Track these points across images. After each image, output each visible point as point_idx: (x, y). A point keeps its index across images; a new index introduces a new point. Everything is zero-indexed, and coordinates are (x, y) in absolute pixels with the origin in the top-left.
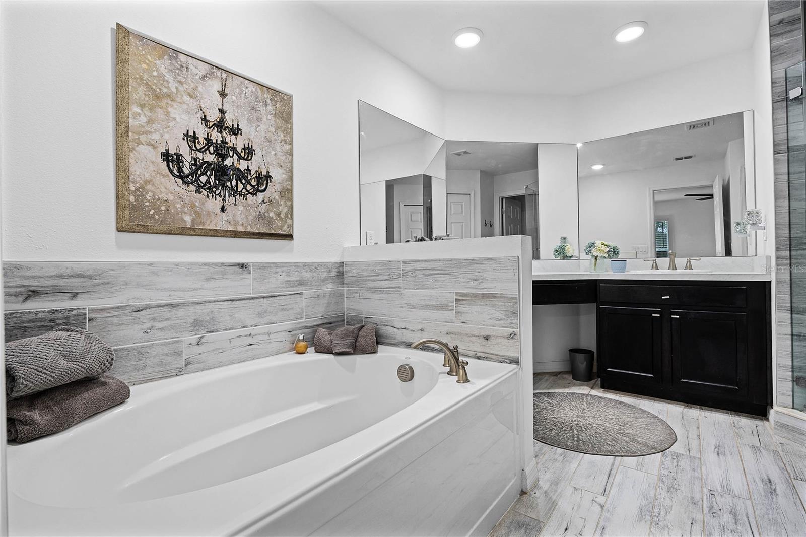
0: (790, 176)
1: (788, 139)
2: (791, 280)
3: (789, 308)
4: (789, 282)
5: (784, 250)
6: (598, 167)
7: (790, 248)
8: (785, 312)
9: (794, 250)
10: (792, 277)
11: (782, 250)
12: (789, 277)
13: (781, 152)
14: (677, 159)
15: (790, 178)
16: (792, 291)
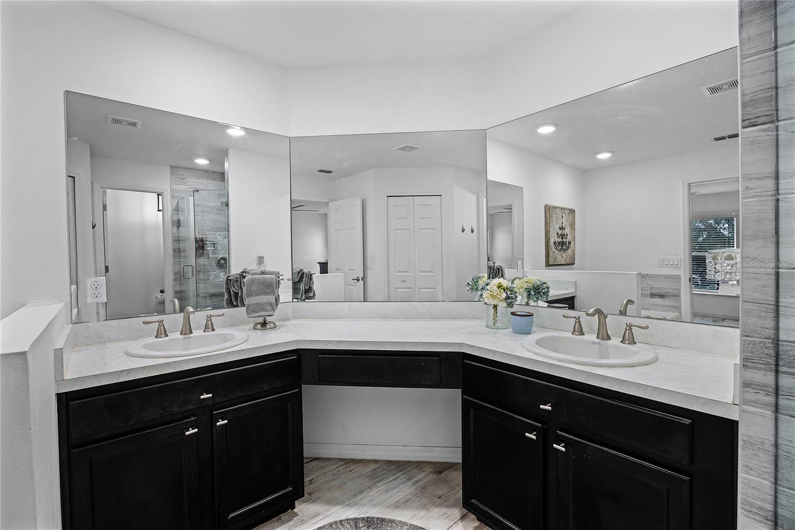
0: (780, 181)
1: (777, 88)
2: (776, 445)
3: (770, 515)
4: (772, 449)
5: (760, 369)
6: (604, 156)
7: (777, 365)
8: (761, 522)
9: (785, 373)
10: (780, 441)
11: (757, 368)
12: (772, 439)
13: (760, 120)
14: (717, 139)
15: (781, 186)
16: (779, 475)
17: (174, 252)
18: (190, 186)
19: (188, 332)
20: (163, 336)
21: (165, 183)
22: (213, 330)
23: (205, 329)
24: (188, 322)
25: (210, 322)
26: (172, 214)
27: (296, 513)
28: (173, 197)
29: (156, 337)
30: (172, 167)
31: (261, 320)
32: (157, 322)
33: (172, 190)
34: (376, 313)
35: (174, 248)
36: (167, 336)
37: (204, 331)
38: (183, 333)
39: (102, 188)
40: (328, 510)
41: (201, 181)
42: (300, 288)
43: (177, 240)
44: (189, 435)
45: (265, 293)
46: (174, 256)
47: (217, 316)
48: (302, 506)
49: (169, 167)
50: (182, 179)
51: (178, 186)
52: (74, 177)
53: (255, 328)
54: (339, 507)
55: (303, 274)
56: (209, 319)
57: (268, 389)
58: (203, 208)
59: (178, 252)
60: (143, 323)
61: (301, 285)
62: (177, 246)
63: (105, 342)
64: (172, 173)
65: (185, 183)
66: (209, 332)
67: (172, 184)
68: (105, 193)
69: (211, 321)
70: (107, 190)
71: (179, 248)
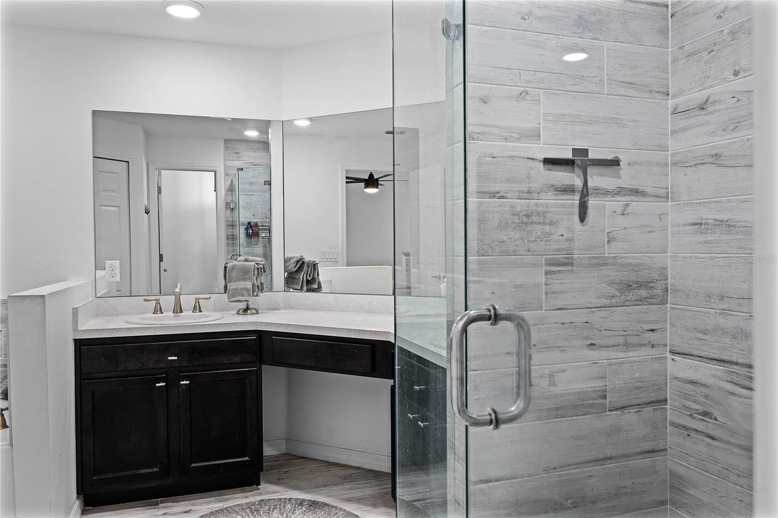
17: (227, 239)
18: (245, 161)
19: (179, 311)
20: (159, 312)
21: (218, 160)
22: (201, 311)
23: (194, 310)
24: (178, 302)
25: (197, 304)
26: (226, 195)
27: (259, 488)
28: (226, 175)
29: (154, 313)
30: (226, 141)
31: (243, 305)
32: (155, 300)
33: (226, 167)
34: (360, 307)
35: (227, 235)
36: (162, 313)
37: (193, 312)
38: (175, 312)
39: (156, 169)
40: (287, 491)
41: (256, 154)
42: (300, 278)
43: (232, 225)
44: (158, 387)
45: (244, 280)
46: (228, 244)
47: (203, 299)
48: (267, 485)
49: (223, 141)
50: (237, 153)
51: (232, 162)
52: (128, 162)
53: (238, 313)
54: (298, 492)
55: (303, 263)
56: (197, 301)
57: (228, 363)
58: (258, 186)
59: (232, 238)
60: (144, 300)
61: (301, 275)
62: (230, 232)
63: (118, 315)
64: (226, 148)
65: (240, 157)
66: (196, 312)
67: (226, 160)
68: (160, 175)
69: (199, 303)
70: (162, 171)
71: (233, 235)
